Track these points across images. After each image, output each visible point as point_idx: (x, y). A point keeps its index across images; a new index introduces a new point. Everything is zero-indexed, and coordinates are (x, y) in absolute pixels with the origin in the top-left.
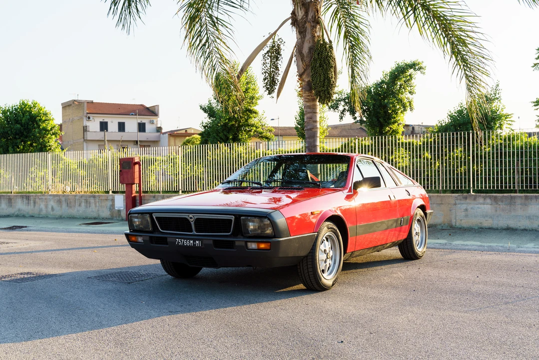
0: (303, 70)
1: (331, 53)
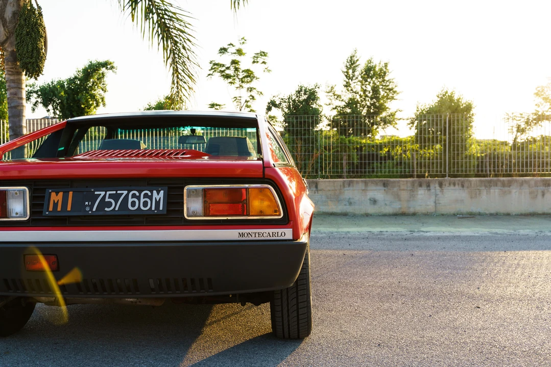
0: (5, 38)
1: (41, 21)
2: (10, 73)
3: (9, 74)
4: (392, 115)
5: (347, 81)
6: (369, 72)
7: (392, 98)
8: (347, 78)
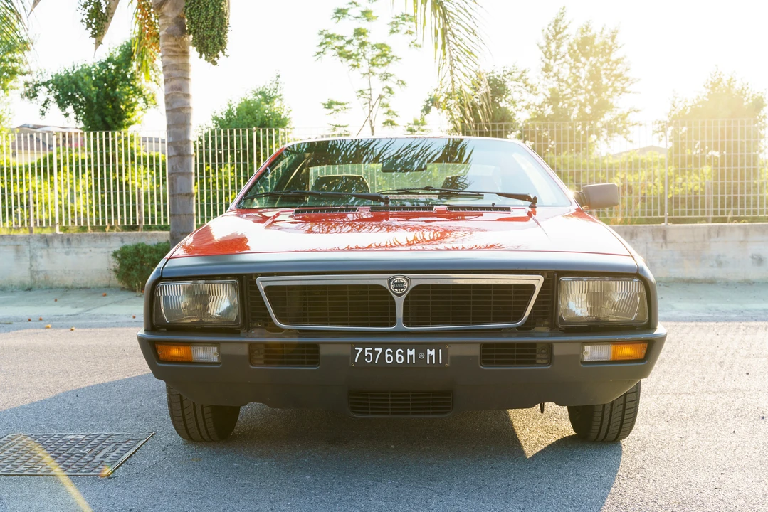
2: (171, 54)
3: (169, 56)
4: (623, 117)
7: (623, 90)
8: (546, 56)
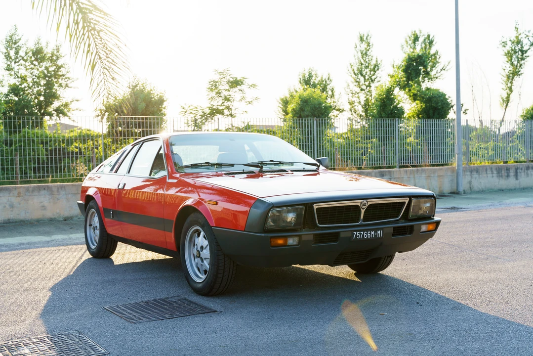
4: (66, 105)
5: (9, 63)
6: (38, 55)
7: (67, 86)
8: (8, 60)
